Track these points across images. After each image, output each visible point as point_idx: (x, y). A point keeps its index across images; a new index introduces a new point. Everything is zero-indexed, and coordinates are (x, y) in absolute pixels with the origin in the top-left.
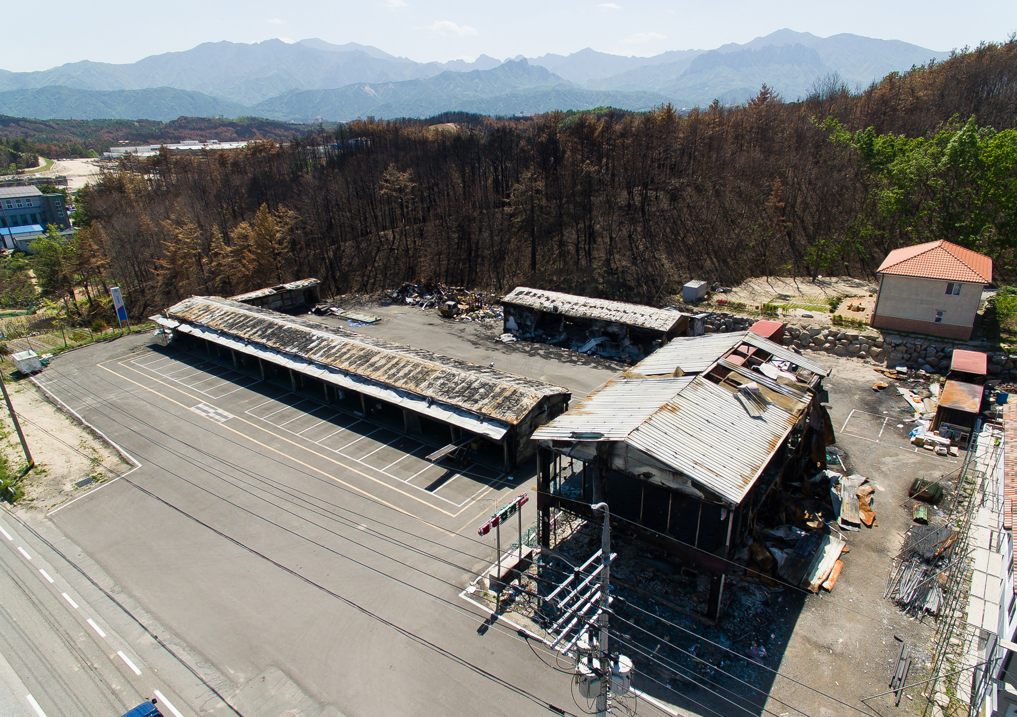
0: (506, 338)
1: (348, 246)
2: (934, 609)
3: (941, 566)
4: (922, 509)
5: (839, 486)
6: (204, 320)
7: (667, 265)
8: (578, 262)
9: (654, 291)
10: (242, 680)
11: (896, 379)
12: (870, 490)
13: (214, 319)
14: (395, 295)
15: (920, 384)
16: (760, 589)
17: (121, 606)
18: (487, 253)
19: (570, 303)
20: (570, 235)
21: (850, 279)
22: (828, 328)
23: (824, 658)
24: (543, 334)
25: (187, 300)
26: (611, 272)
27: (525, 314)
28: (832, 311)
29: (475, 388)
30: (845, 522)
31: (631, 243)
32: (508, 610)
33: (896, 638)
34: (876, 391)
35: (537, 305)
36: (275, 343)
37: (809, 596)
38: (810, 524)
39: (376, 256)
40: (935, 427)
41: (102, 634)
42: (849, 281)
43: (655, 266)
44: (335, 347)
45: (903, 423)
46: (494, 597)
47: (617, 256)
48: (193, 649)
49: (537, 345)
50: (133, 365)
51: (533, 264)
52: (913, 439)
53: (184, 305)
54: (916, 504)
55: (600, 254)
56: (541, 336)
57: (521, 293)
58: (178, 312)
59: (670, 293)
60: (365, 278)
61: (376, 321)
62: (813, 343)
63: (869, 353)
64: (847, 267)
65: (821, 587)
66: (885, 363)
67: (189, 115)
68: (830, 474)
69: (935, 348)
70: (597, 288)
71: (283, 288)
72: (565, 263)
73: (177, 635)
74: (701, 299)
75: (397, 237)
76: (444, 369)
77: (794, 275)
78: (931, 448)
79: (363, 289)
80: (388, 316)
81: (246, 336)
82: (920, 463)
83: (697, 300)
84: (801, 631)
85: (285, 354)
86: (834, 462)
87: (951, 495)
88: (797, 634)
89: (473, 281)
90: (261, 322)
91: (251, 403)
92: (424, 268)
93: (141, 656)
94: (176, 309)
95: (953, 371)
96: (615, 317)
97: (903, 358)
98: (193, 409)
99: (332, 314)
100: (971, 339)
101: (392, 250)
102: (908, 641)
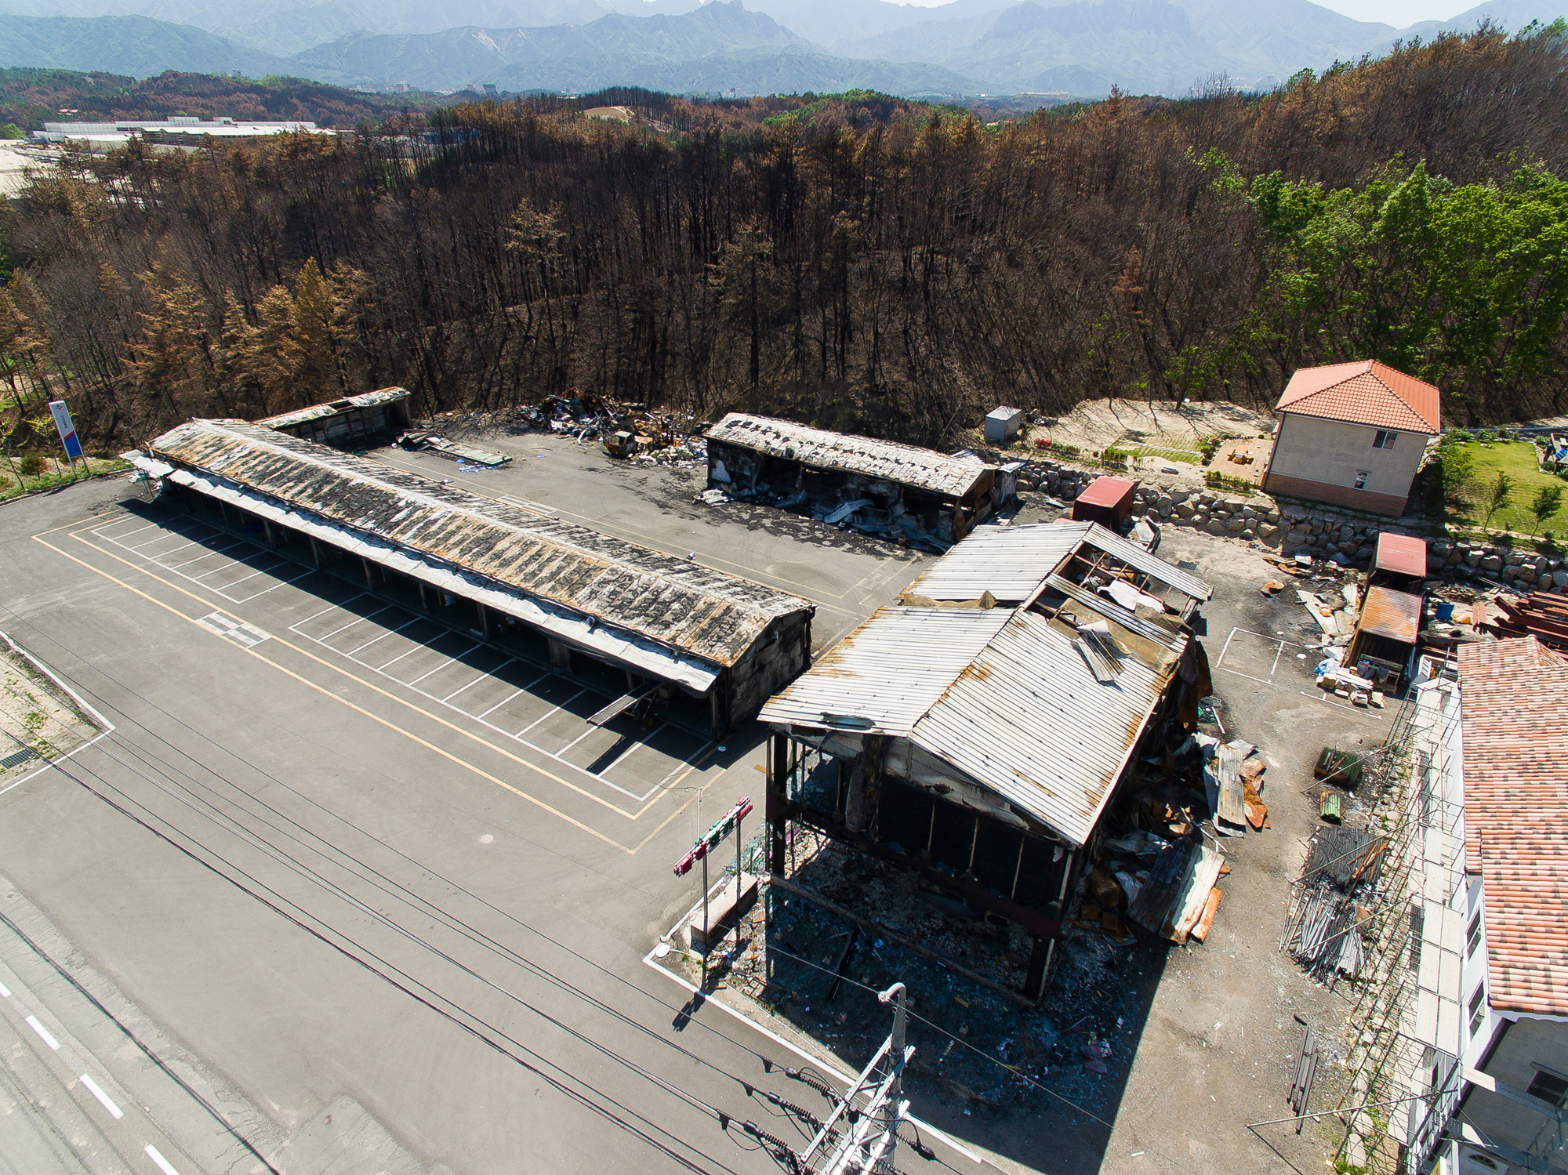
0: (712, 497)
1: (455, 329)
2: (1350, 969)
3: (1359, 895)
4: (1333, 799)
5: (1215, 762)
6: (215, 465)
7: (962, 379)
8: (824, 373)
9: (941, 422)
10: (293, 1122)
11: (1296, 575)
12: (1260, 768)
13: (232, 464)
14: (533, 415)
15: (1329, 585)
16: (1101, 940)
17: (83, 991)
18: (680, 347)
19: (812, 443)
20: (813, 325)
21: (1231, 405)
22: (1199, 492)
23: (1193, 1055)
24: (770, 490)
25: (184, 426)
26: (875, 391)
27: (742, 458)
28: (1205, 463)
29: (664, 602)
30: (1223, 822)
31: (906, 344)
32: (721, 985)
33: (1297, 1019)
34: (1267, 595)
35: (760, 446)
36: (335, 511)
37: (1172, 950)
38: (1174, 828)
39: (502, 347)
40: (1351, 662)
41: (54, 1044)
42: (1230, 409)
43: (943, 381)
44: (436, 521)
45: (1305, 651)
46: (699, 963)
47: (885, 365)
48: (209, 1067)
49: (760, 510)
50: (94, 539)
51: (754, 371)
52: (1320, 679)
53: (179, 436)
54: (1325, 790)
55: (859, 360)
56: (766, 494)
57: (735, 423)
58: (169, 448)
59: (965, 426)
60: (485, 385)
61: (504, 461)
62: (1177, 513)
63: (1257, 532)
64: (1226, 386)
65: (1190, 935)
66: (1280, 547)
67: (181, 69)
68: (1203, 739)
69: (1353, 528)
70: (854, 415)
71: (348, 404)
72: (805, 373)
73: (183, 1042)
74: (1013, 438)
75: (536, 317)
76: (615, 566)
77: (1149, 396)
78: (1345, 694)
79: (482, 402)
80: (522, 452)
81: (288, 496)
82: (1330, 719)
83: (1006, 438)
84: (1161, 1011)
85: (353, 530)
86: (1208, 720)
87: (1374, 774)
88: (1155, 1016)
89: (659, 393)
90: (311, 471)
91: (298, 611)
92: (579, 370)
93: (120, 1083)
94: (166, 441)
95: (1379, 570)
96: (882, 469)
97: (1306, 541)
98: (200, 622)
99: (432, 448)
100: (1404, 515)
101: (527, 338)
102: (1314, 1023)
